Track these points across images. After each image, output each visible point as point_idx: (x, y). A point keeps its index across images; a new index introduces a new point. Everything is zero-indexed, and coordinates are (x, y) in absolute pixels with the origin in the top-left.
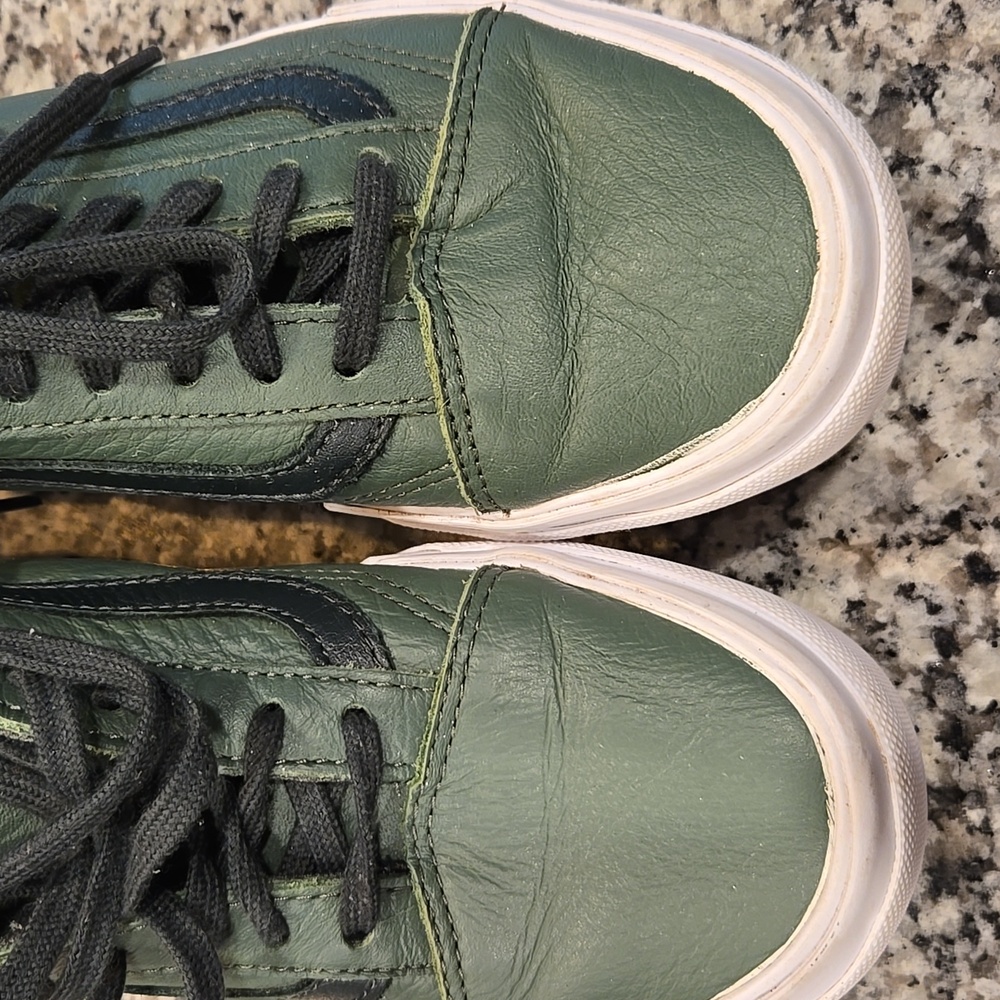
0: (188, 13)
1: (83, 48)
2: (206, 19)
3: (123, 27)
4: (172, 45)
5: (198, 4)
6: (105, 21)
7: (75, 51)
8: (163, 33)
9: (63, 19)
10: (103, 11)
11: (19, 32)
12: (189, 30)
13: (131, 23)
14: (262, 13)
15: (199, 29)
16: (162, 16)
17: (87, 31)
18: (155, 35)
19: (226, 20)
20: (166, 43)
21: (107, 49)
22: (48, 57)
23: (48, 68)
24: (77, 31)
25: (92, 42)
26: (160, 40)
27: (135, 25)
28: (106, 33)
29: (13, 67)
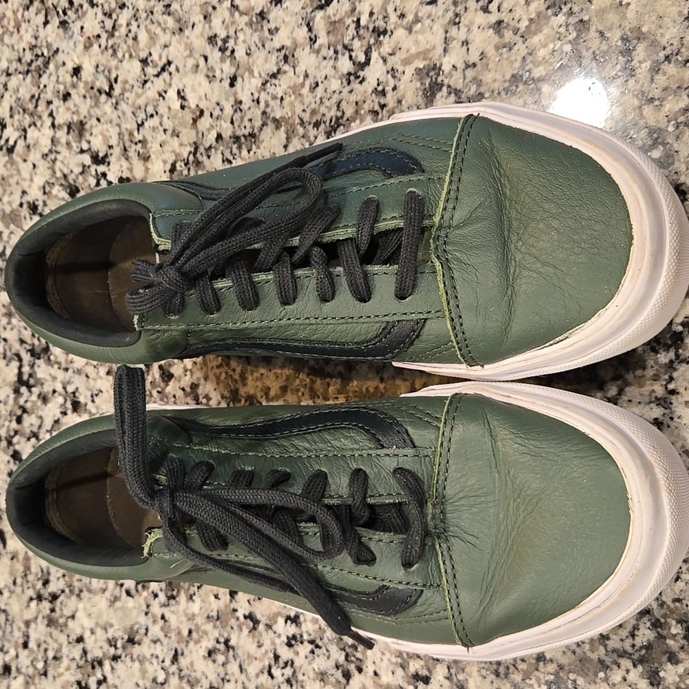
0: (357, 103)
1: (301, 120)
2: (366, 107)
3: (323, 110)
4: (348, 120)
5: (363, 98)
6: (313, 106)
7: (298, 121)
8: (344, 113)
9: (292, 104)
10: (313, 101)
11: (268, 110)
12: (357, 112)
13: (327, 107)
14: (396, 104)
15: (362, 112)
16: (343, 104)
17: (304, 110)
18: (339, 114)
19: (377, 108)
20: (345, 119)
21: (314, 120)
22: (283, 123)
23: (283, 129)
24: (298, 111)
25: (306, 117)
26: (342, 117)
27: (329, 109)
28: (314, 112)
29: (265, 127)
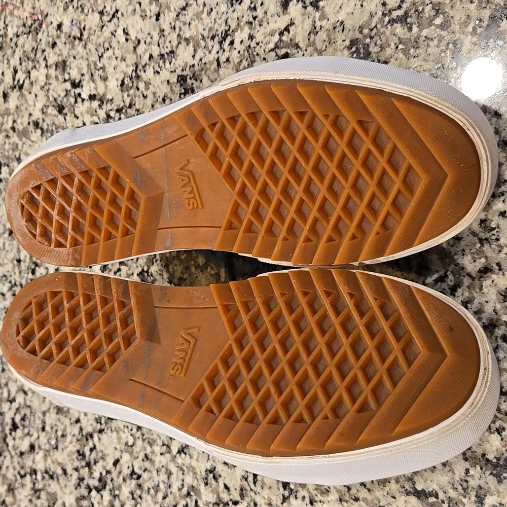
0: (238, 18)
1: (203, 36)
2: (244, 20)
3: (216, 27)
4: (233, 31)
5: (242, 15)
6: (210, 25)
7: (200, 37)
8: (230, 27)
9: (196, 26)
10: (210, 22)
11: (181, 33)
12: (238, 25)
13: (219, 24)
14: (263, 15)
15: (242, 24)
16: (229, 21)
17: (204, 29)
18: (227, 28)
19: (251, 19)
20: (231, 31)
21: (211, 35)
22: (191, 41)
23: (191, 44)
24: (201, 30)
25: (206, 34)
26: (229, 30)
27: (220, 25)
28: (210, 29)
29: (180, 45)
